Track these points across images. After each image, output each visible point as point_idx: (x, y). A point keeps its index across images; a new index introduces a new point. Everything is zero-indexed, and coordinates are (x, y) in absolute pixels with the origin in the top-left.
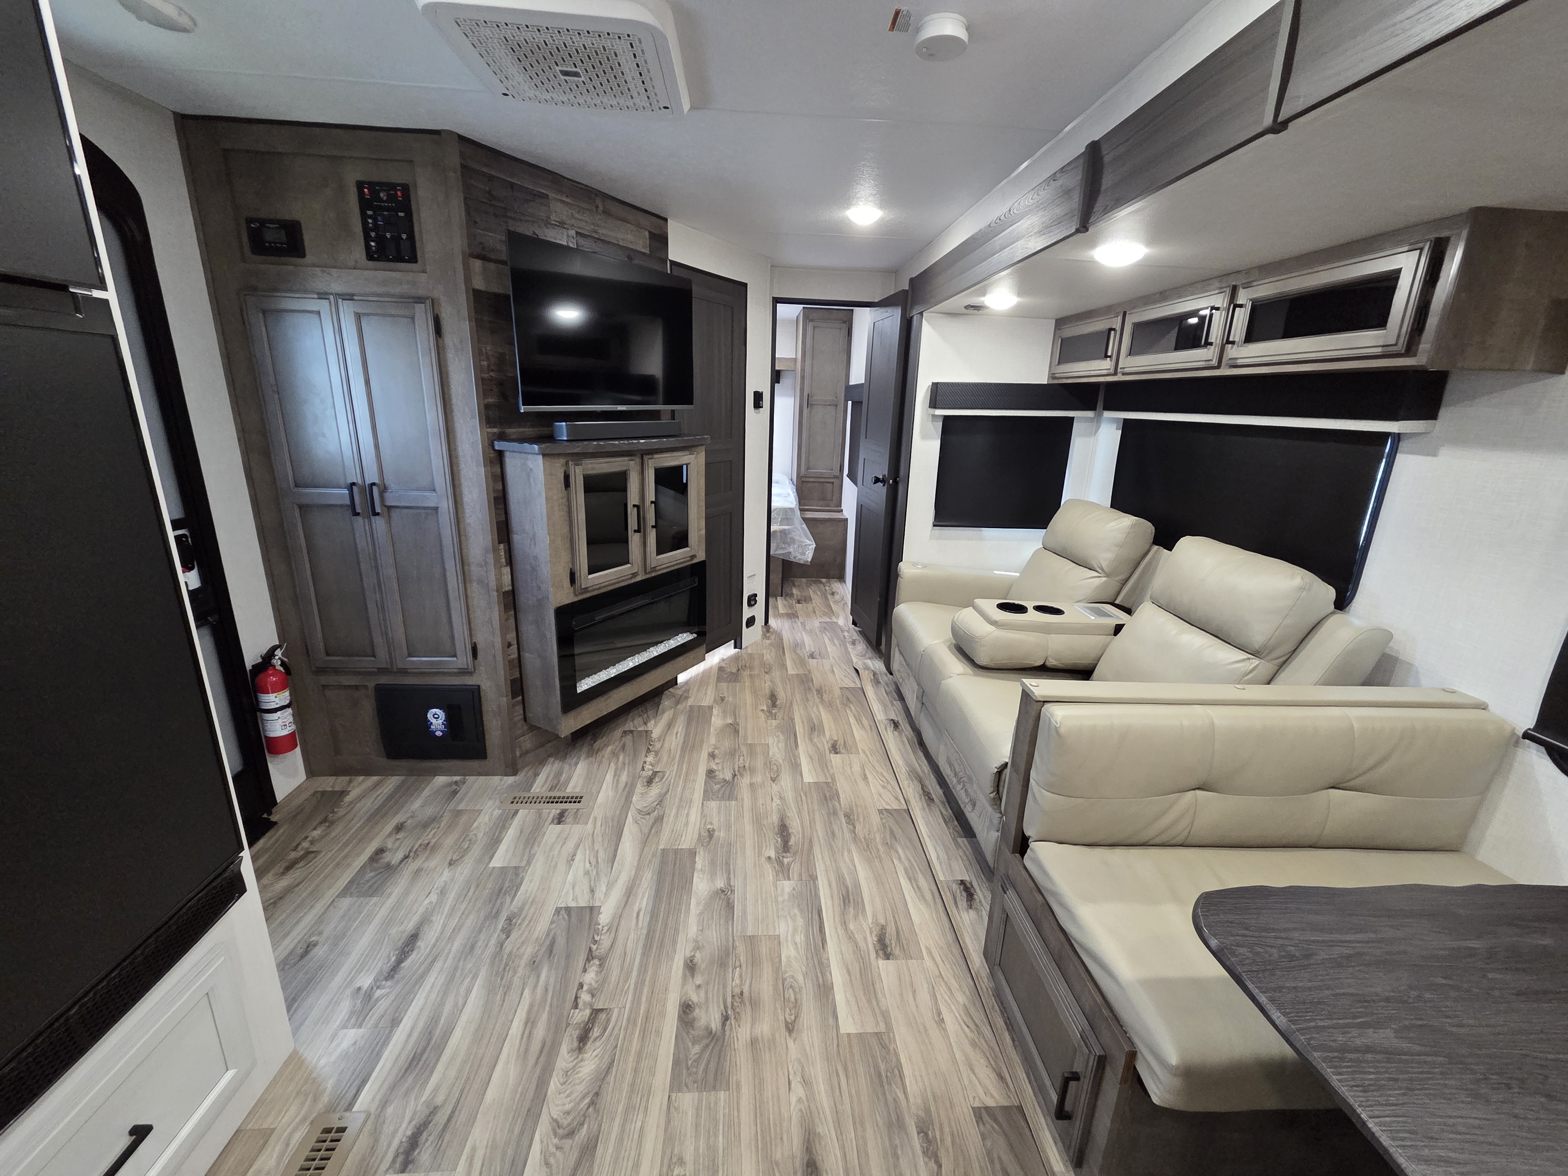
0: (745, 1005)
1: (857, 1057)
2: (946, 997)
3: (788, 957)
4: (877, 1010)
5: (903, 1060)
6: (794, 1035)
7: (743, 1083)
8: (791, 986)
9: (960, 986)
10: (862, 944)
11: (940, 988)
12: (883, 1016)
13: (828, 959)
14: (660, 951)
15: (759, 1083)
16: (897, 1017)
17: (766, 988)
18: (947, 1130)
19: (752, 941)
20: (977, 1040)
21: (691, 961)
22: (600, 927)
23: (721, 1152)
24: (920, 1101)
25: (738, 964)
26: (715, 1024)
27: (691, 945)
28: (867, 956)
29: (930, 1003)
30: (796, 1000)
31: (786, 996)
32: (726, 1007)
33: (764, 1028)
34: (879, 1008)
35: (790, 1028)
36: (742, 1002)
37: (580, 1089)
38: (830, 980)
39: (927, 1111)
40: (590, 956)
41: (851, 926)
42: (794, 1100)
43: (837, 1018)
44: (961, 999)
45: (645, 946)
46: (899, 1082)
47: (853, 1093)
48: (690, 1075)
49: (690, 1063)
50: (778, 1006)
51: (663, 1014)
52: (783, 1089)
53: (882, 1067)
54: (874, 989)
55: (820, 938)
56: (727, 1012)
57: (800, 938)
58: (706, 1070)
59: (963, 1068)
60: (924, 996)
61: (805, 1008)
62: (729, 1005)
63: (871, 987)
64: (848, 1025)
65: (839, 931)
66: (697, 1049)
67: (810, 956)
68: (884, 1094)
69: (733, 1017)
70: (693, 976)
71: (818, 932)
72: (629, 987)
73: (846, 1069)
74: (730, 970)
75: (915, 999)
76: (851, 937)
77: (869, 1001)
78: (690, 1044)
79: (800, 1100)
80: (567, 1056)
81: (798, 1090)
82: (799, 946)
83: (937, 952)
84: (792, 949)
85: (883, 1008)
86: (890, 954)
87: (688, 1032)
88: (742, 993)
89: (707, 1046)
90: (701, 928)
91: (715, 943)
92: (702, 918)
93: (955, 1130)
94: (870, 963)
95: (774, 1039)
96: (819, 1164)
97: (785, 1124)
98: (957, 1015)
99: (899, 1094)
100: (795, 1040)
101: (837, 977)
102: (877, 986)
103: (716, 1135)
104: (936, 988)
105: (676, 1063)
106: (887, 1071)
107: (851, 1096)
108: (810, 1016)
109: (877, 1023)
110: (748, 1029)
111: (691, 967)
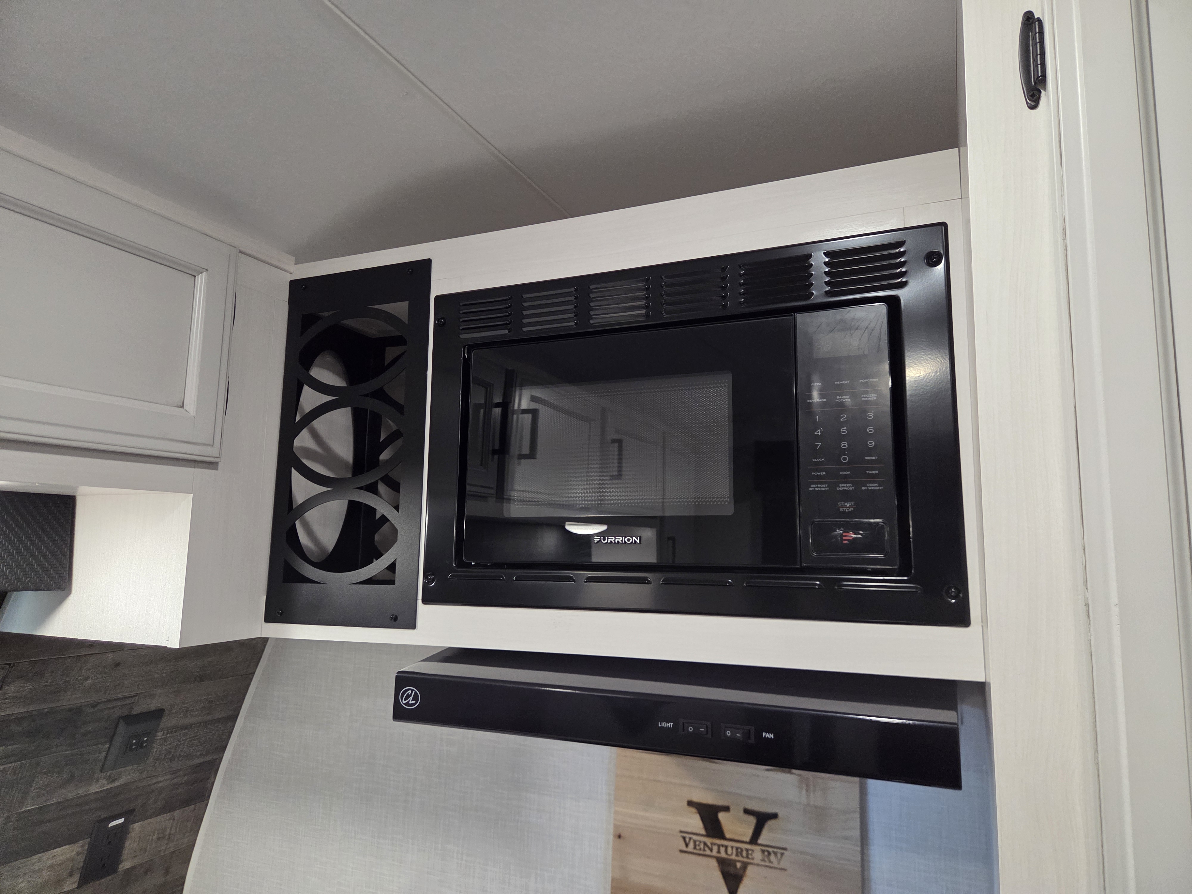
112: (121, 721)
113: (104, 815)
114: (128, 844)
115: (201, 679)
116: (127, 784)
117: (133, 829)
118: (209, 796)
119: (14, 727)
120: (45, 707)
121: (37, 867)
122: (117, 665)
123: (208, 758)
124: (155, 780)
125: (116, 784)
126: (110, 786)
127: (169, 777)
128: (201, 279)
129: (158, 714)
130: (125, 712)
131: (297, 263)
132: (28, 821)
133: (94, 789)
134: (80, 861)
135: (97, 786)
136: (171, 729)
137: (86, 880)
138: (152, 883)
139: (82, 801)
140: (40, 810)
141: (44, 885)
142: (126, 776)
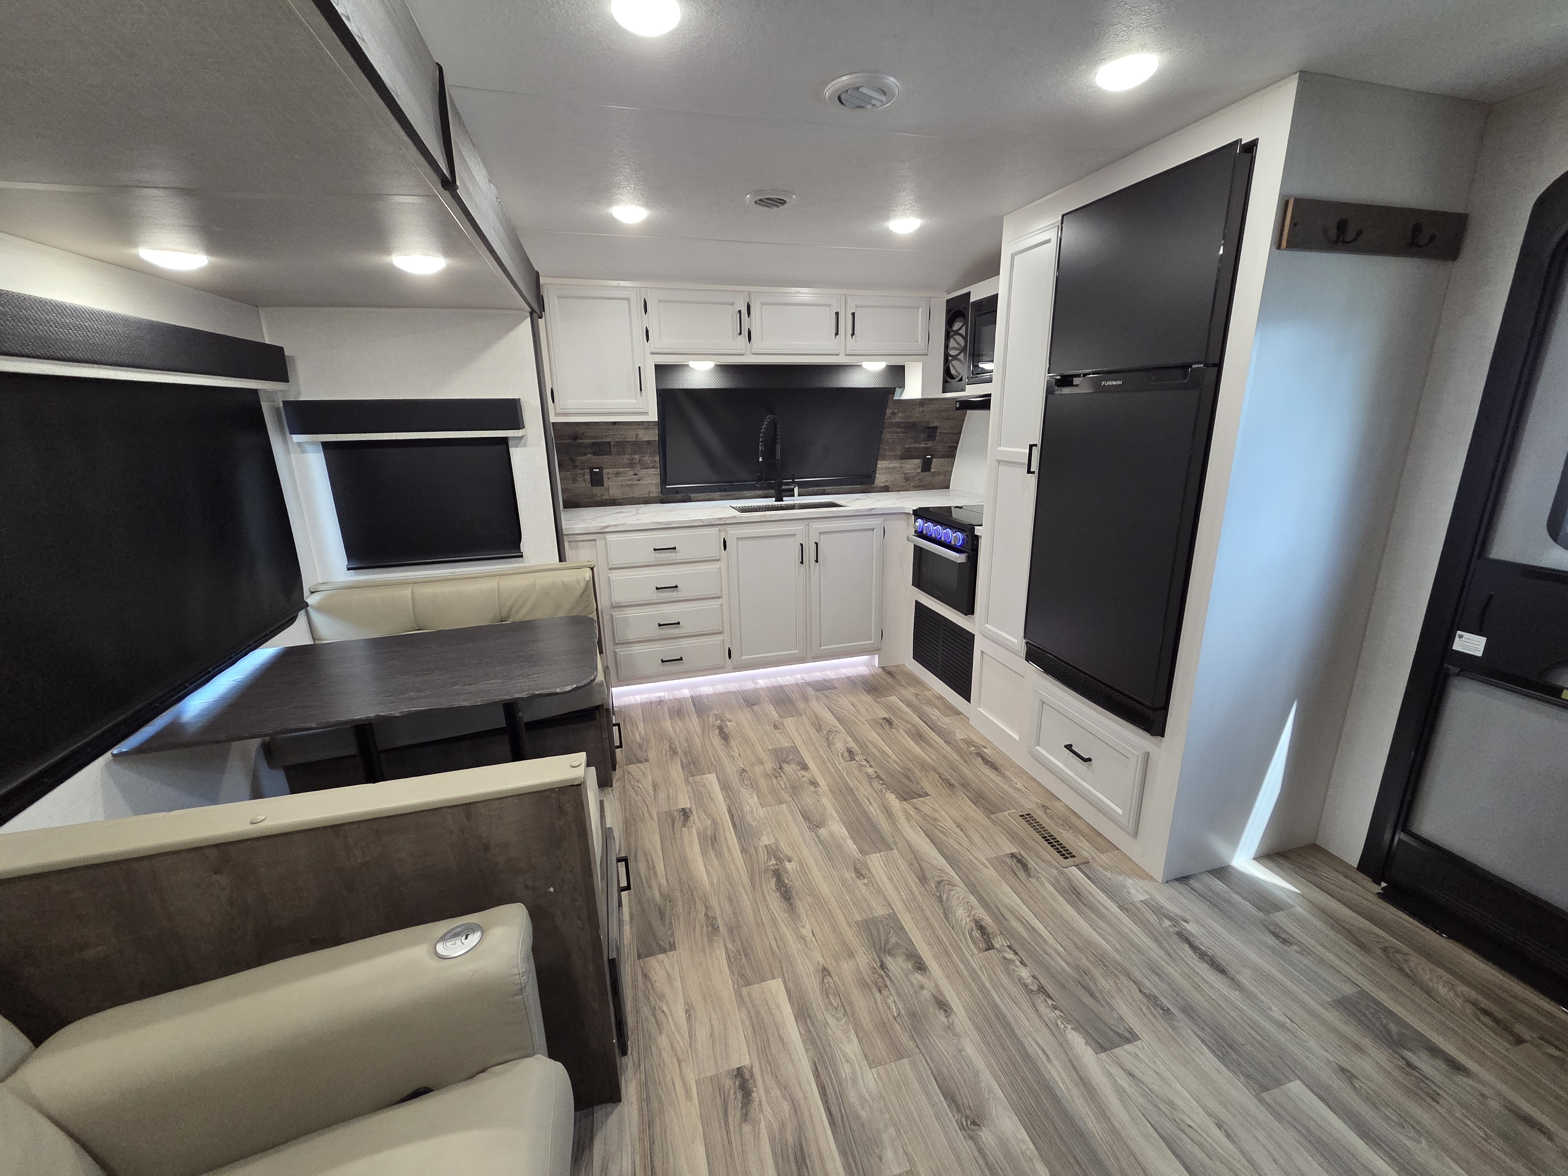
0: (872, 981)
1: (765, 963)
2: (678, 1038)
3: (850, 1041)
4: (750, 1005)
5: (727, 970)
6: (820, 968)
7: (847, 928)
8: (836, 1009)
9: (660, 1054)
10: (771, 1083)
11: (682, 1046)
12: (743, 1002)
13: (806, 1050)
14: (985, 1014)
15: (835, 929)
16: (731, 1005)
17: (860, 1002)
18: (698, 933)
19: (899, 1054)
20: (658, 1001)
21: (946, 1011)
22: (1069, 1027)
23: (845, 893)
24: (715, 945)
25: (899, 1019)
26: (889, 960)
27: (958, 1029)
28: (763, 1065)
29: (696, 1026)
30: (828, 997)
31: (838, 998)
32: (888, 976)
33: (847, 967)
34: (747, 1008)
35: (825, 972)
36: (876, 984)
37: (954, 902)
38: (800, 1025)
39: (710, 941)
40: (1041, 989)
41: (786, 1107)
42: (808, 926)
43: (786, 988)
44: (663, 1041)
45: (1004, 1016)
46: (730, 954)
47: (765, 939)
48: (888, 924)
49: (892, 931)
50: (842, 988)
51: (936, 957)
52: (817, 930)
53: (744, 961)
54: (753, 1027)
55: (822, 1077)
56: (885, 972)
57: (845, 1071)
58: (878, 930)
59: (676, 975)
60: (702, 1033)
61: (818, 992)
62: (885, 978)
63: (756, 1029)
64: (776, 986)
65: (800, 1095)
66: (893, 940)
67: (828, 1049)
68: (742, 944)
69: (877, 969)
70: (934, 996)
71: (826, 1087)
72: (983, 972)
73: (773, 953)
74: (903, 1012)
75: (712, 1026)
76: (785, 1088)
77: (758, 1013)
78: (899, 942)
79: (803, 927)
80: (981, 916)
81: (806, 932)
82: (843, 1060)
83: (679, 1095)
84: (849, 1052)
85: (744, 1009)
86: (736, 1076)
87: (907, 949)
88: (880, 991)
89: (886, 944)
90: (963, 1053)
91: (935, 1038)
92: (971, 1068)
93: (692, 934)
94: (759, 1058)
95: (836, 961)
96: (783, 900)
97: (810, 913)
98: (671, 1021)
99: (731, 946)
100: (819, 963)
101: (792, 1031)
102: (750, 1031)
103: (852, 899)
104: (687, 1045)
105: (902, 928)
106: (740, 959)
107: (767, 937)
108: (811, 984)
109: (749, 994)
110: (859, 963)
111: (943, 1005)
112: (927, 428)
113: (925, 453)
114: (933, 464)
115: (947, 419)
116: (930, 447)
117: (934, 460)
118: (955, 457)
119: (902, 425)
120: (908, 421)
121: (911, 463)
123: (954, 445)
124: (938, 448)
125: (928, 446)
126: (926, 446)
127: (943, 448)
128: (920, 309)
129: (936, 428)
130: (927, 425)
131: (947, 294)
132: (908, 450)
133: (921, 446)
134: (921, 464)
135: (922, 445)
136: (940, 433)
137: (922, 471)
138: (941, 478)
139: (919, 448)
140: (910, 448)
141: (912, 469)
142: (930, 444)
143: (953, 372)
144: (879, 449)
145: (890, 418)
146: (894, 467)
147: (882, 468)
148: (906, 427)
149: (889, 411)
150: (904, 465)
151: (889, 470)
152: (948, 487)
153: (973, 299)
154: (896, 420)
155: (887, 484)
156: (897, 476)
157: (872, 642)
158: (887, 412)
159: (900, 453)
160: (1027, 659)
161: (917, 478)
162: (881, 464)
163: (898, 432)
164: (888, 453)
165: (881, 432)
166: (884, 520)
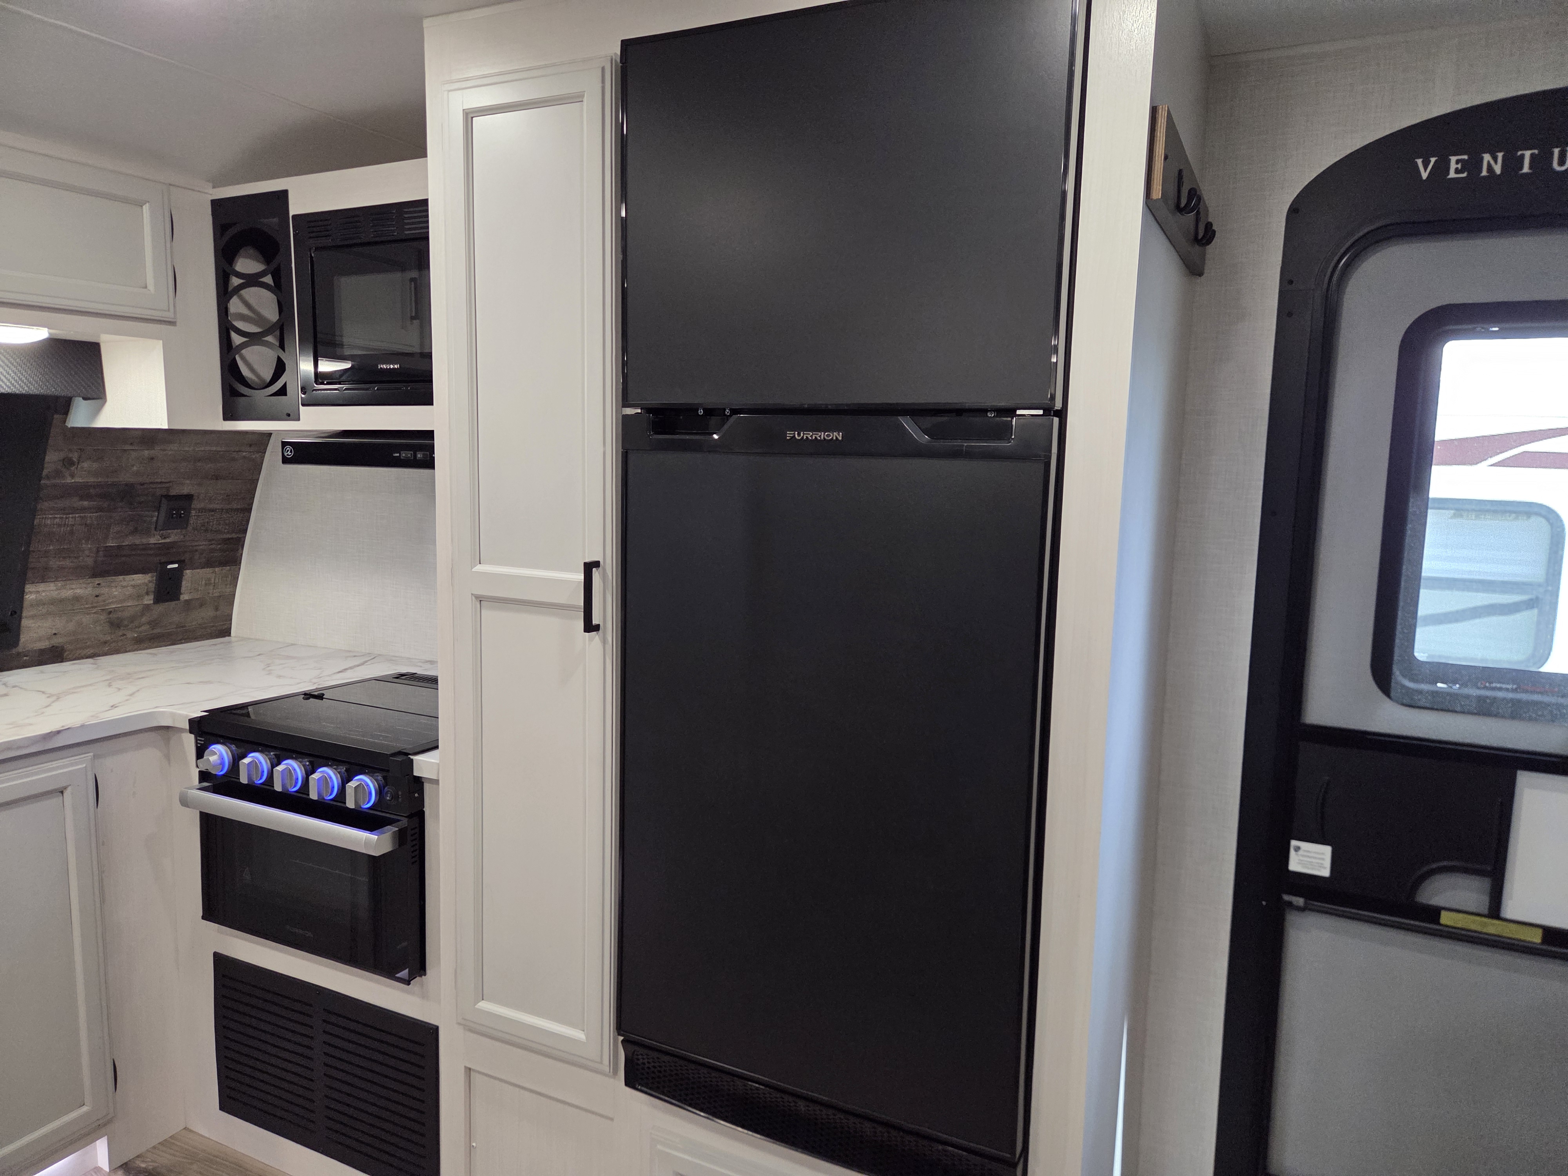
112: (163, 499)
113: (163, 560)
114: (184, 583)
115: (217, 478)
116: (174, 543)
117: (186, 574)
118: (240, 563)
119: (92, 491)
120: (110, 480)
121: (125, 584)
122: (152, 459)
123: (234, 536)
124: (196, 544)
125: (168, 540)
126: (163, 541)
127: (207, 543)
128: (146, 208)
129: (189, 497)
130: (164, 492)
131: (214, 187)
132: (113, 553)
133: (152, 540)
134: (152, 586)
135: (154, 539)
136: (201, 510)
137: (158, 600)
138: (206, 614)
139: (146, 547)
140: (119, 547)
141: (130, 597)
142: (174, 536)
143: (245, 371)
144: (27, 554)
145: (58, 474)
146: (77, 599)
147: (39, 603)
148: (104, 496)
149: (52, 458)
150: (104, 590)
151: (60, 606)
152: (225, 632)
153: (295, 209)
154: (78, 480)
155: (56, 641)
156: (86, 619)
157: (85, 1109)
158: (47, 458)
159: (90, 561)
160: (630, 1082)
161: (144, 620)
162: (34, 593)
163: (83, 509)
164: (54, 563)
165: (34, 512)
166: (95, 757)
